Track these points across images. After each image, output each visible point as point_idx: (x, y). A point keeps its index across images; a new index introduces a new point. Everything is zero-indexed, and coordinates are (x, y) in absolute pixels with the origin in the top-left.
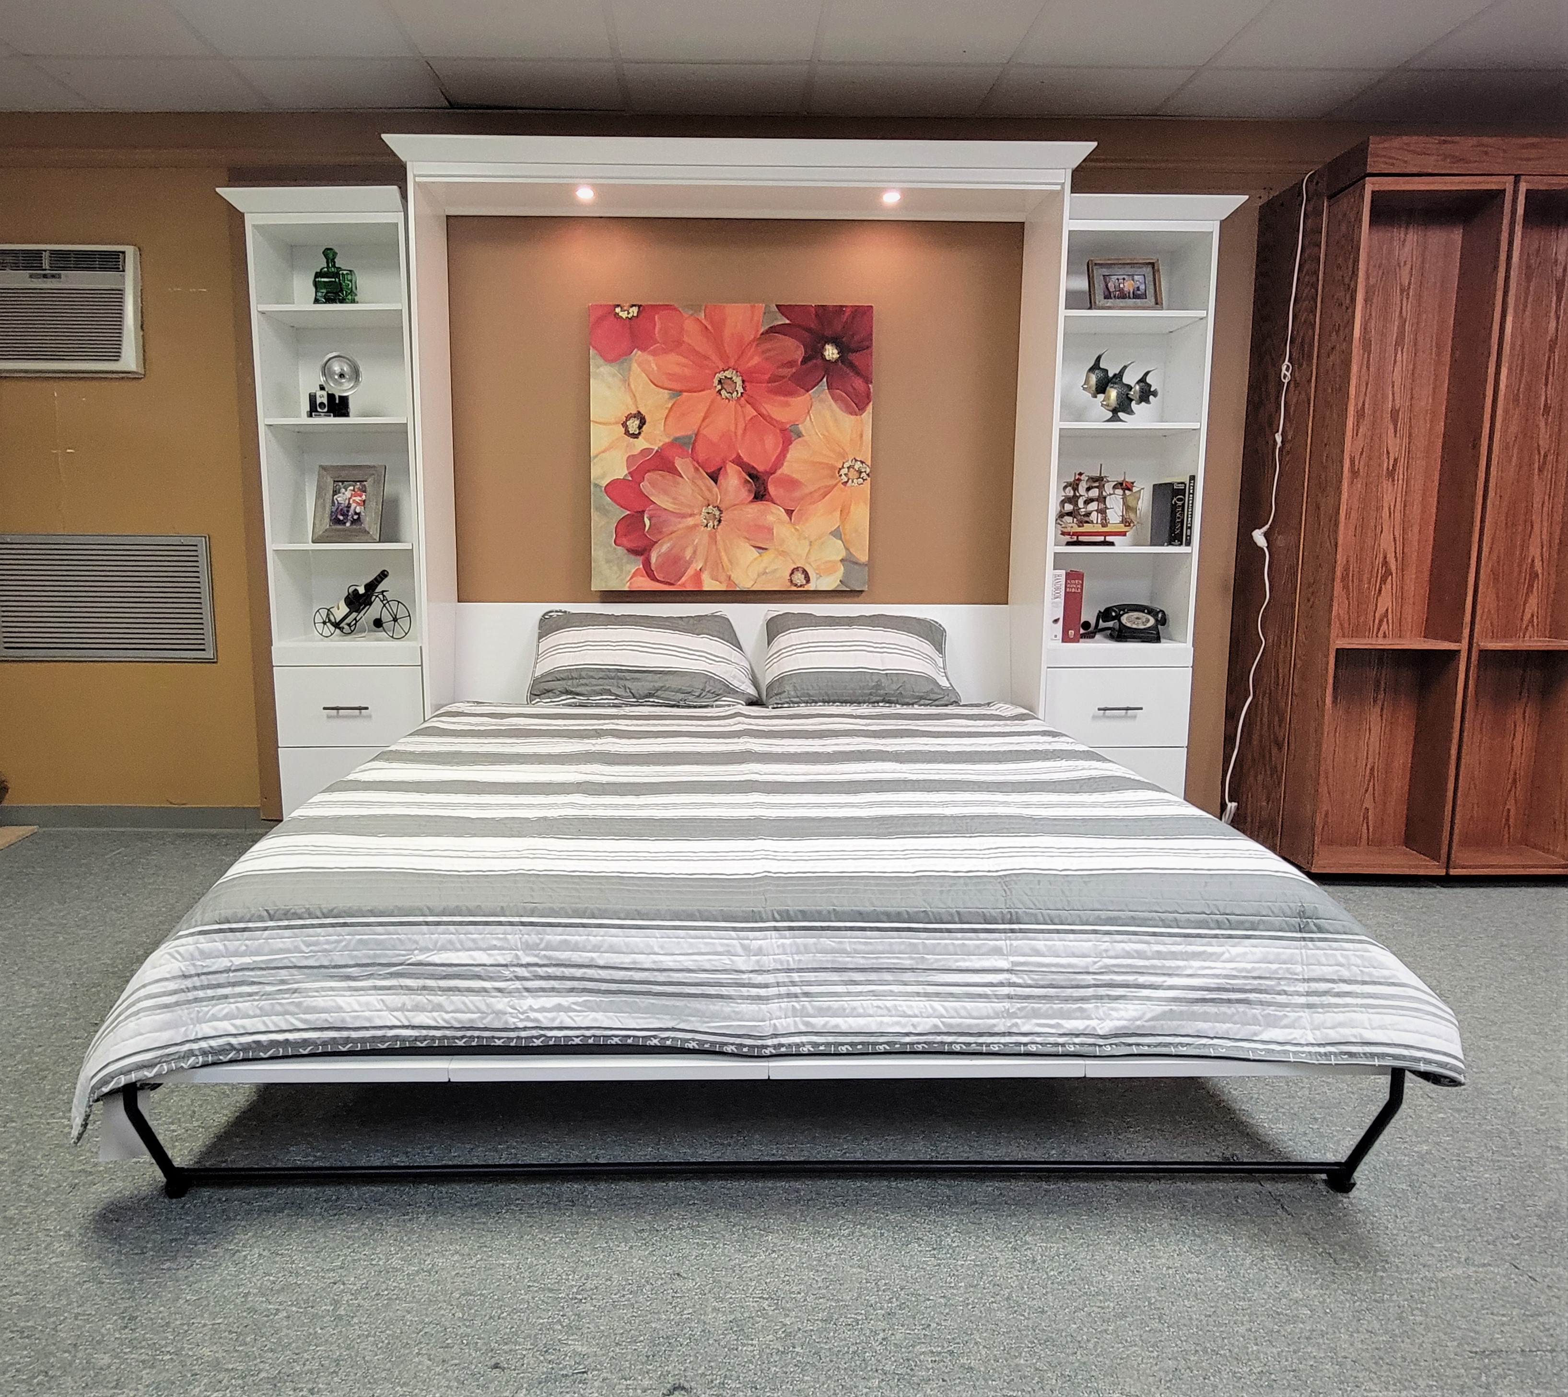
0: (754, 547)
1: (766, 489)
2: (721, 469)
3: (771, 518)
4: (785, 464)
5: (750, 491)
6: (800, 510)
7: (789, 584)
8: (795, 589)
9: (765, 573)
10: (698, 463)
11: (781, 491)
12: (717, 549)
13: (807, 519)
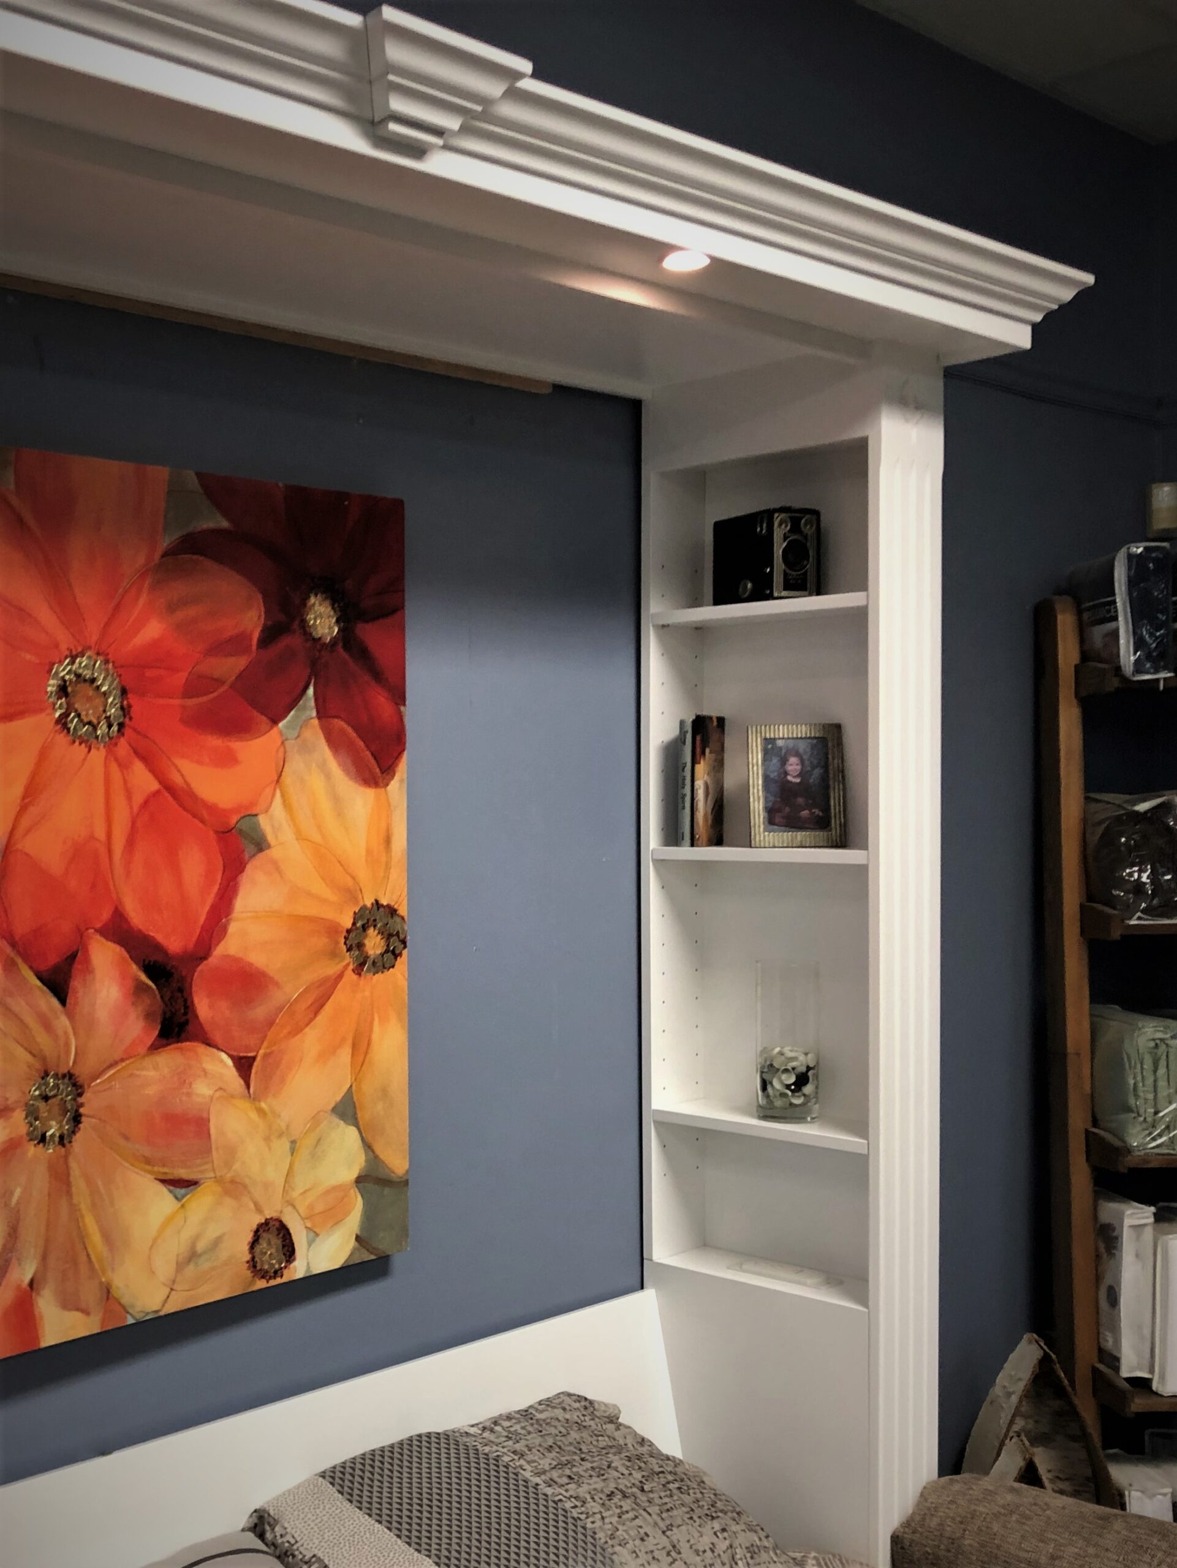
0: (163, 1181)
1: (188, 1007)
2: (72, 958)
3: (202, 1089)
4: (232, 928)
5: (148, 1016)
6: (266, 1056)
7: (249, 1274)
8: (261, 1284)
9: (193, 1256)
10: (13, 945)
11: (223, 1005)
12: (74, 1209)
13: (283, 1080)
